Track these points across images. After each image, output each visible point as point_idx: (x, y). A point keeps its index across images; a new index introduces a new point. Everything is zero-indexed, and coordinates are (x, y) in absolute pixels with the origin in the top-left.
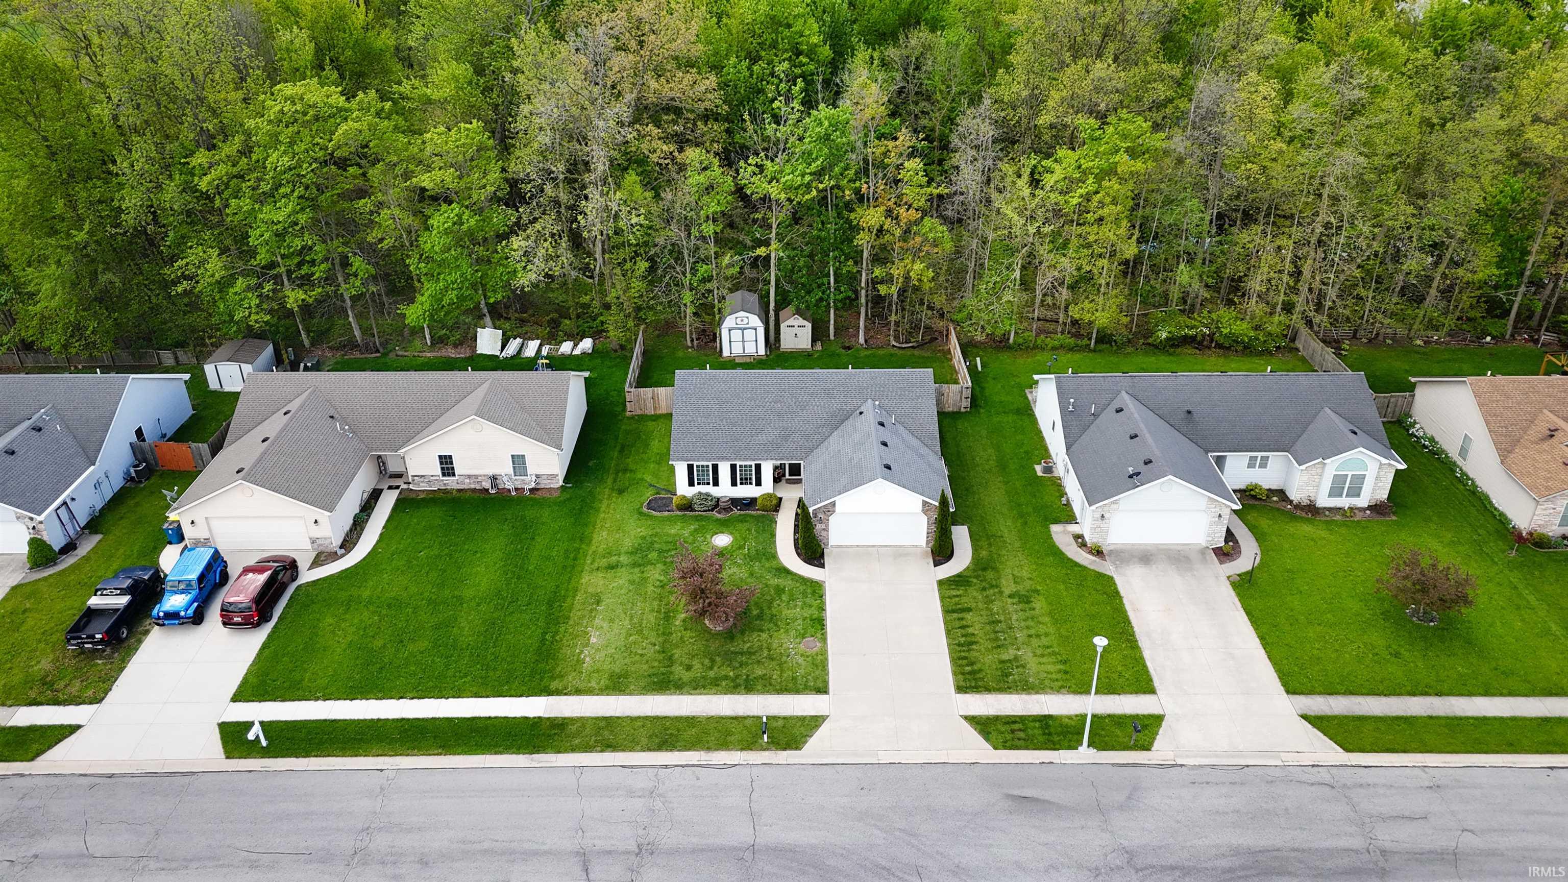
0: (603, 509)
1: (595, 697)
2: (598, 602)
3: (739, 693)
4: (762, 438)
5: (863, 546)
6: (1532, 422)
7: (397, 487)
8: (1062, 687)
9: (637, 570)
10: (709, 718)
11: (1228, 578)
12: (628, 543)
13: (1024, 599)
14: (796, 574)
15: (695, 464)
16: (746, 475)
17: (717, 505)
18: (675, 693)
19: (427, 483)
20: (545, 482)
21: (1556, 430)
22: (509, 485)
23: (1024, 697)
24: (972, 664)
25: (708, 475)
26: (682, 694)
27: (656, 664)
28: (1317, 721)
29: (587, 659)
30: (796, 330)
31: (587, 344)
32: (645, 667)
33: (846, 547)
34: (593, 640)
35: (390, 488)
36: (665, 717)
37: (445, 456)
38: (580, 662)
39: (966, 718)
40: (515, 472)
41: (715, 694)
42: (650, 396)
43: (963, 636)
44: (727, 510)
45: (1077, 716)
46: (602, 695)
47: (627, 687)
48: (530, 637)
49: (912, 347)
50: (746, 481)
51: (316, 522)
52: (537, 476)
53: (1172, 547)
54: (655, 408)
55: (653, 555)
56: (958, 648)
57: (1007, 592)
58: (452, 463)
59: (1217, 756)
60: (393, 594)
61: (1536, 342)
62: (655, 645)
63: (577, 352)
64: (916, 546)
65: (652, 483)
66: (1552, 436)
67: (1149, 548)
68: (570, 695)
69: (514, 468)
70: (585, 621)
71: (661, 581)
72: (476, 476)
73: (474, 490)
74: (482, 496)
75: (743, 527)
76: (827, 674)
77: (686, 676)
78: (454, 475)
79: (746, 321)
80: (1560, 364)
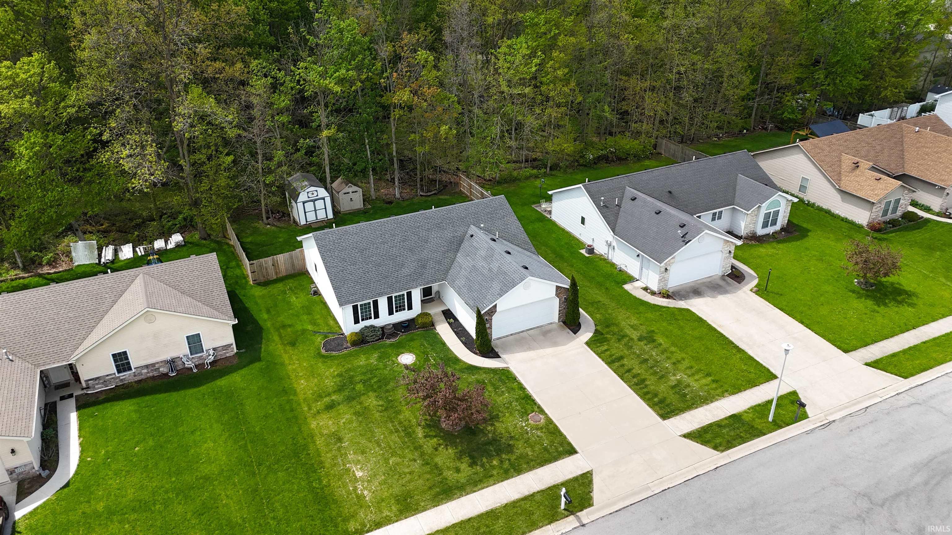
0: (287, 362)
1: (396, 524)
2: (340, 440)
3: (512, 477)
4: (406, 271)
5: (516, 334)
6: (840, 161)
7: (71, 396)
8: (723, 393)
9: (354, 403)
10: (506, 506)
11: (751, 290)
12: (330, 383)
13: (649, 338)
14: (484, 368)
15: (359, 304)
16: (400, 303)
17: (383, 334)
18: (462, 496)
19: (102, 383)
20: (221, 353)
21: (858, 163)
22: (189, 364)
23: (706, 407)
24: (656, 395)
25: (370, 311)
26: (468, 494)
27: (428, 476)
28: (875, 364)
29: (366, 492)
30: (351, 195)
31: (177, 238)
32: (421, 481)
33: (504, 337)
34: (359, 474)
35: (62, 398)
36: (469, 519)
37: (119, 354)
38: (360, 498)
39: (685, 436)
40: (191, 352)
41: (494, 484)
42: (270, 263)
43: (634, 377)
44: (393, 335)
45: (749, 409)
46: (401, 519)
47: (418, 504)
48: (298, 492)
49: (435, 194)
50: (400, 308)
51: (13, 451)
52: (214, 349)
53: (705, 280)
54: (276, 273)
55: (360, 387)
56: (638, 387)
57: (635, 338)
58: (127, 358)
59: (846, 407)
60: (131, 497)
61: (766, 129)
62: (415, 460)
63: (171, 246)
64: (551, 323)
65: (315, 330)
66: (858, 166)
67: (692, 284)
68: (372, 531)
69: (190, 347)
70: (339, 460)
71: (382, 406)
72: (153, 365)
73: (153, 378)
74: (165, 380)
75: (416, 344)
76: (565, 438)
77: (462, 477)
78: (130, 369)
79: (315, 194)
80: (805, 134)
